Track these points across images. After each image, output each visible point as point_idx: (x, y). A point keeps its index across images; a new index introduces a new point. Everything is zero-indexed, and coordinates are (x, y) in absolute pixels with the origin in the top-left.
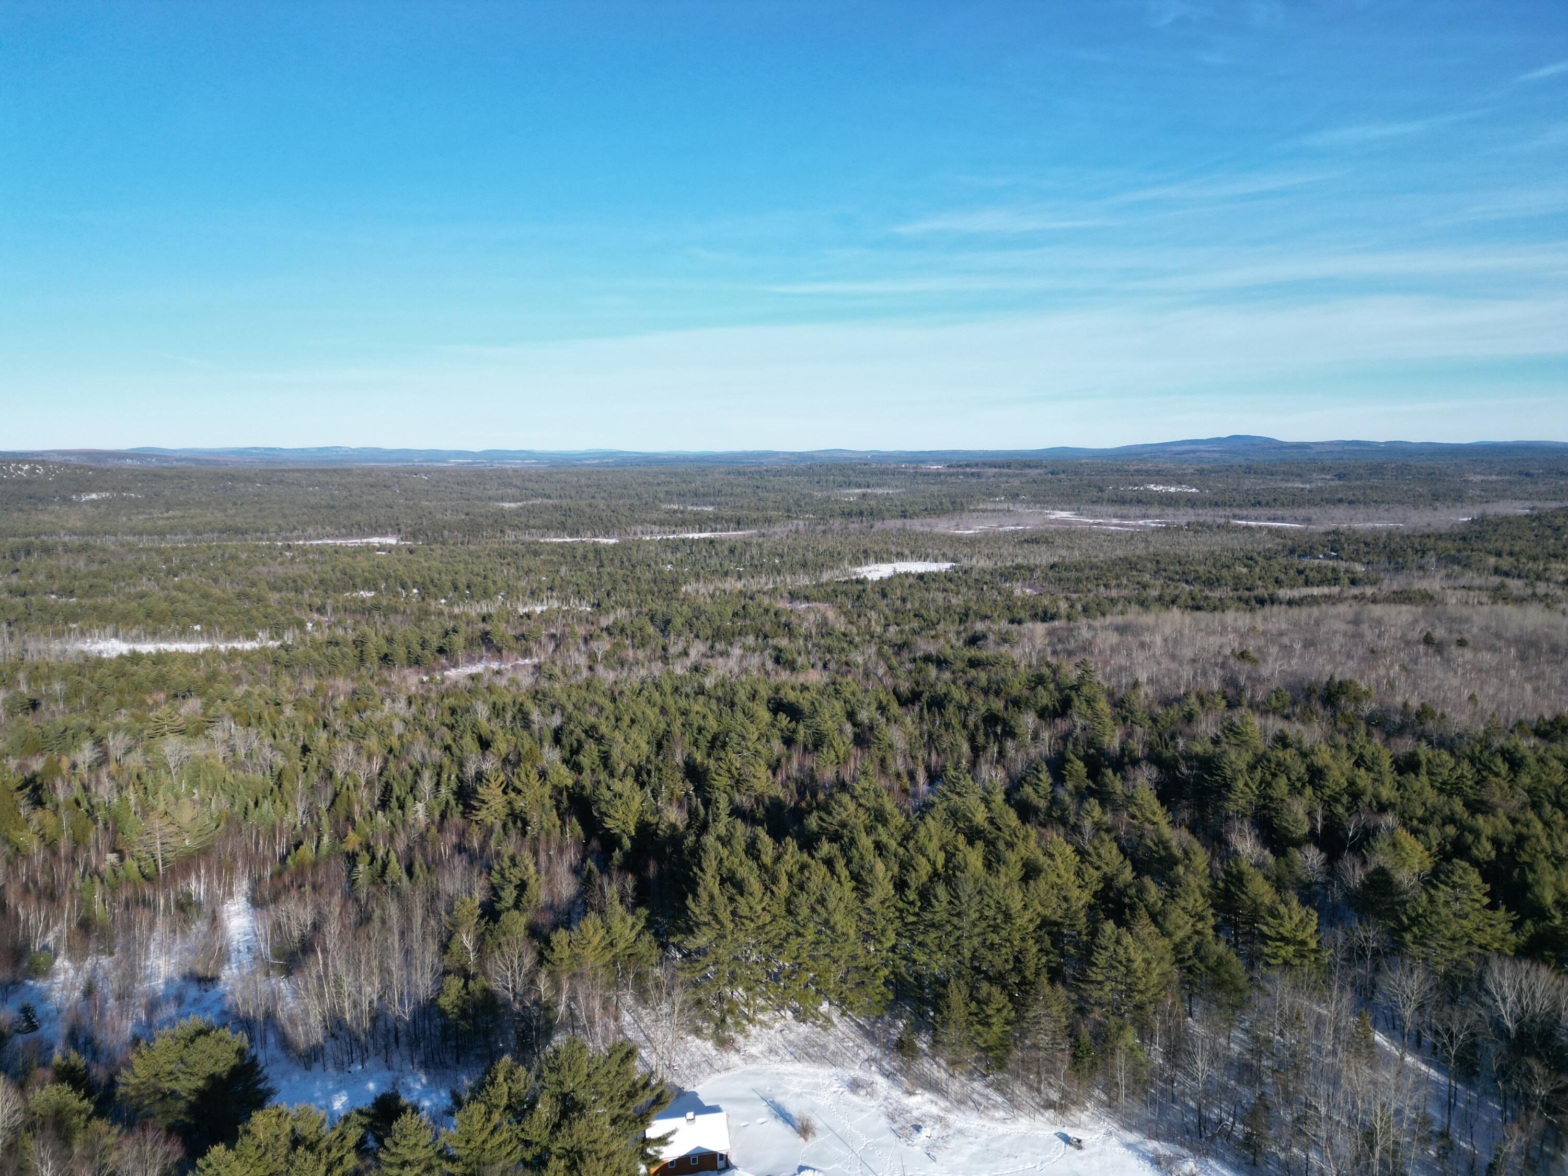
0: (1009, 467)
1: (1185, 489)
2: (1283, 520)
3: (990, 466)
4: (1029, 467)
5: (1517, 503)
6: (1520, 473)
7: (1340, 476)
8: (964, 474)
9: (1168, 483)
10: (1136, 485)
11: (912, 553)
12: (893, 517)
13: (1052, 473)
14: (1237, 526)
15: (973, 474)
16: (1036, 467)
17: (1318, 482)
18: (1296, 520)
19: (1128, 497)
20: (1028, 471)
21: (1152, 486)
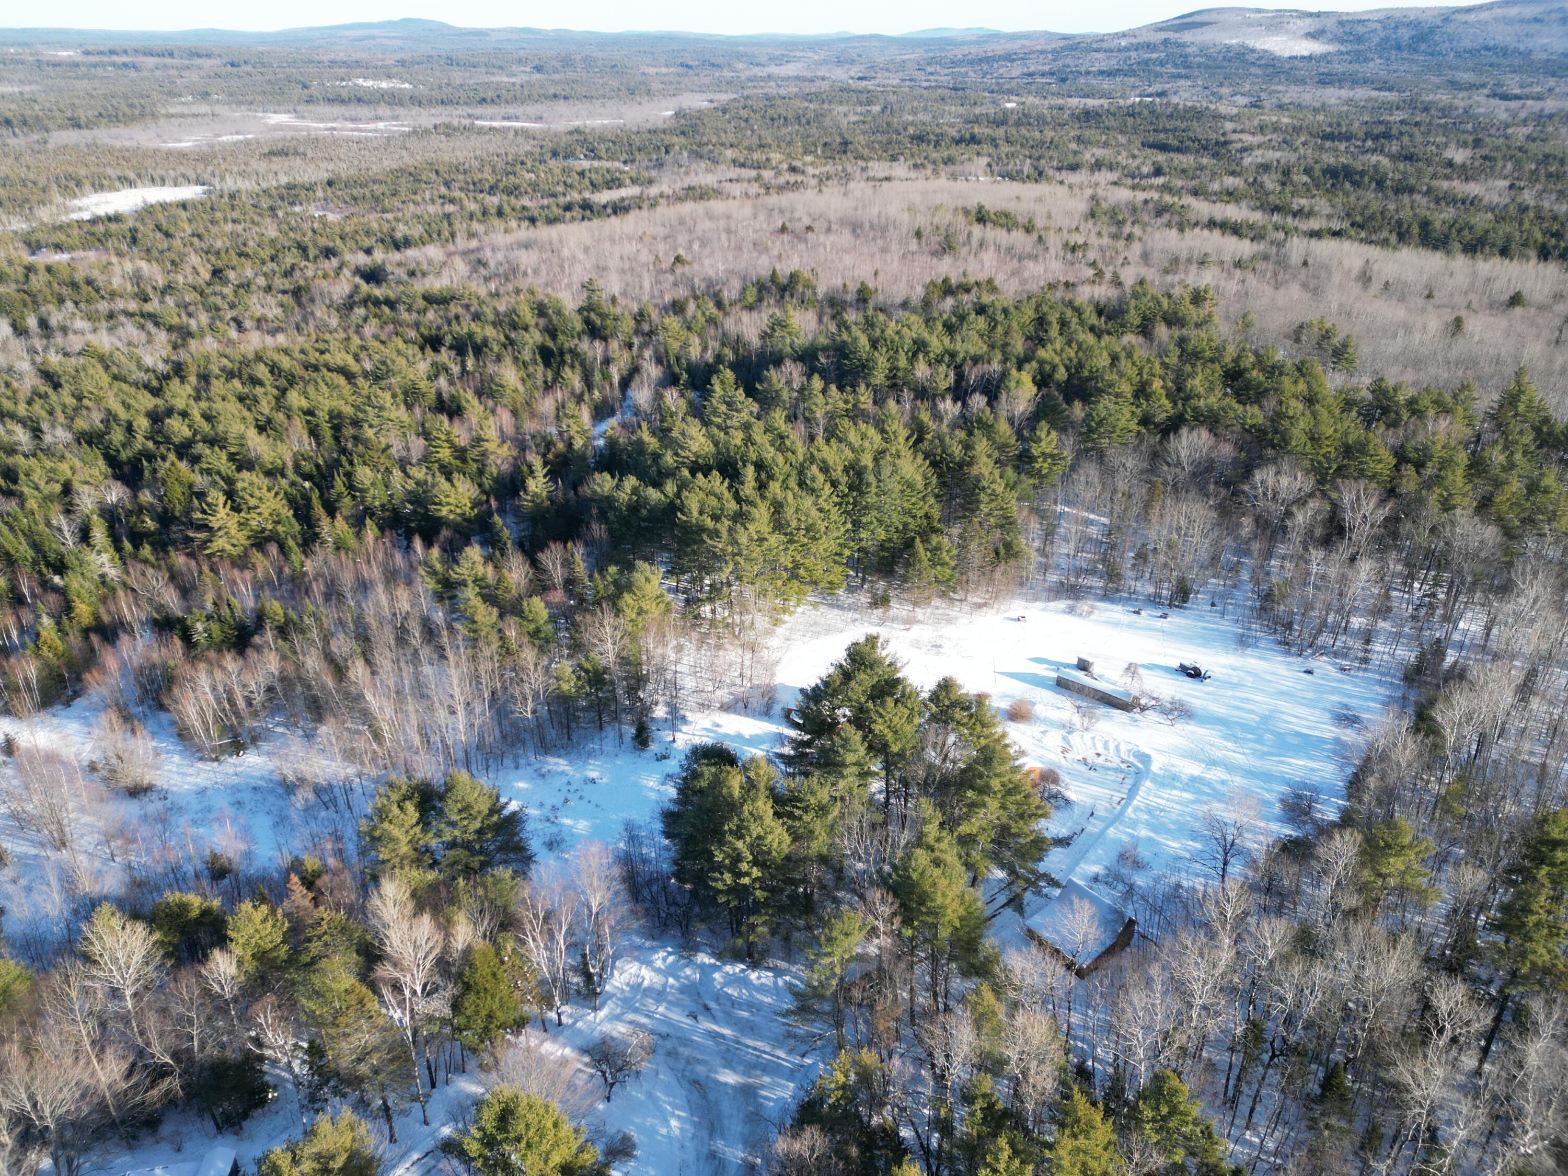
0: (171, 55)
1: (395, 84)
2: (517, 118)
3: (145, 54)
4: (199, 56)
5: (698, 96)
6: (682, 65)
7: (538, 69)
8: (113, 64)
9: (375, 77)
10: (343, 80)
11: (139, 176)
12: (60, 127)
13: (232, 65)
14: (482, 128)
15: (125, 65)
16: (208, 56)
17: (522, 76)
18: (528, 119)
19: (345, 95)
20: (198, 61)
21: (361, 81)
